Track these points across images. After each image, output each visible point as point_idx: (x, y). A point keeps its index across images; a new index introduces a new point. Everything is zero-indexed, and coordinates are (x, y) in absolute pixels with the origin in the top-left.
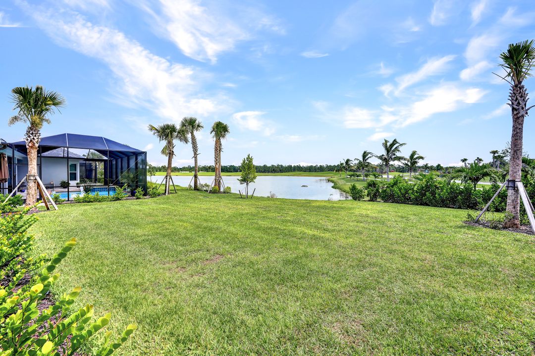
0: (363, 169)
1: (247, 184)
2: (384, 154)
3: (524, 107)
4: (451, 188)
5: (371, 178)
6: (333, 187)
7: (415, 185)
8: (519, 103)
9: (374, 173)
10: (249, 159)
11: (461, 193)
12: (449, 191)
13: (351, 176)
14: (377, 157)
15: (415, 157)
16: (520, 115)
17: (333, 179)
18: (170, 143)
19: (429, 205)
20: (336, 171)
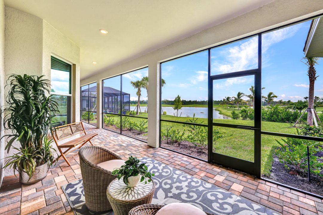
0: (238, 103)
1: (178, 110)
2: (251, 94)
3: (314, 76)
4: (287, 113)
5: (243, 108)
6: (219, 113)
7: (268, 111)
8: (312, 75)
9: (245, 105)
10: (179, 97)
11: (292, 115)
12: (286, 114)
13: (230, 107)
14: (247, 96)
15: (271, 96)
16: (312, 80)
17: (219, 109)
18: (139, 89)
19: (275, 122)
20: (221, 104)
